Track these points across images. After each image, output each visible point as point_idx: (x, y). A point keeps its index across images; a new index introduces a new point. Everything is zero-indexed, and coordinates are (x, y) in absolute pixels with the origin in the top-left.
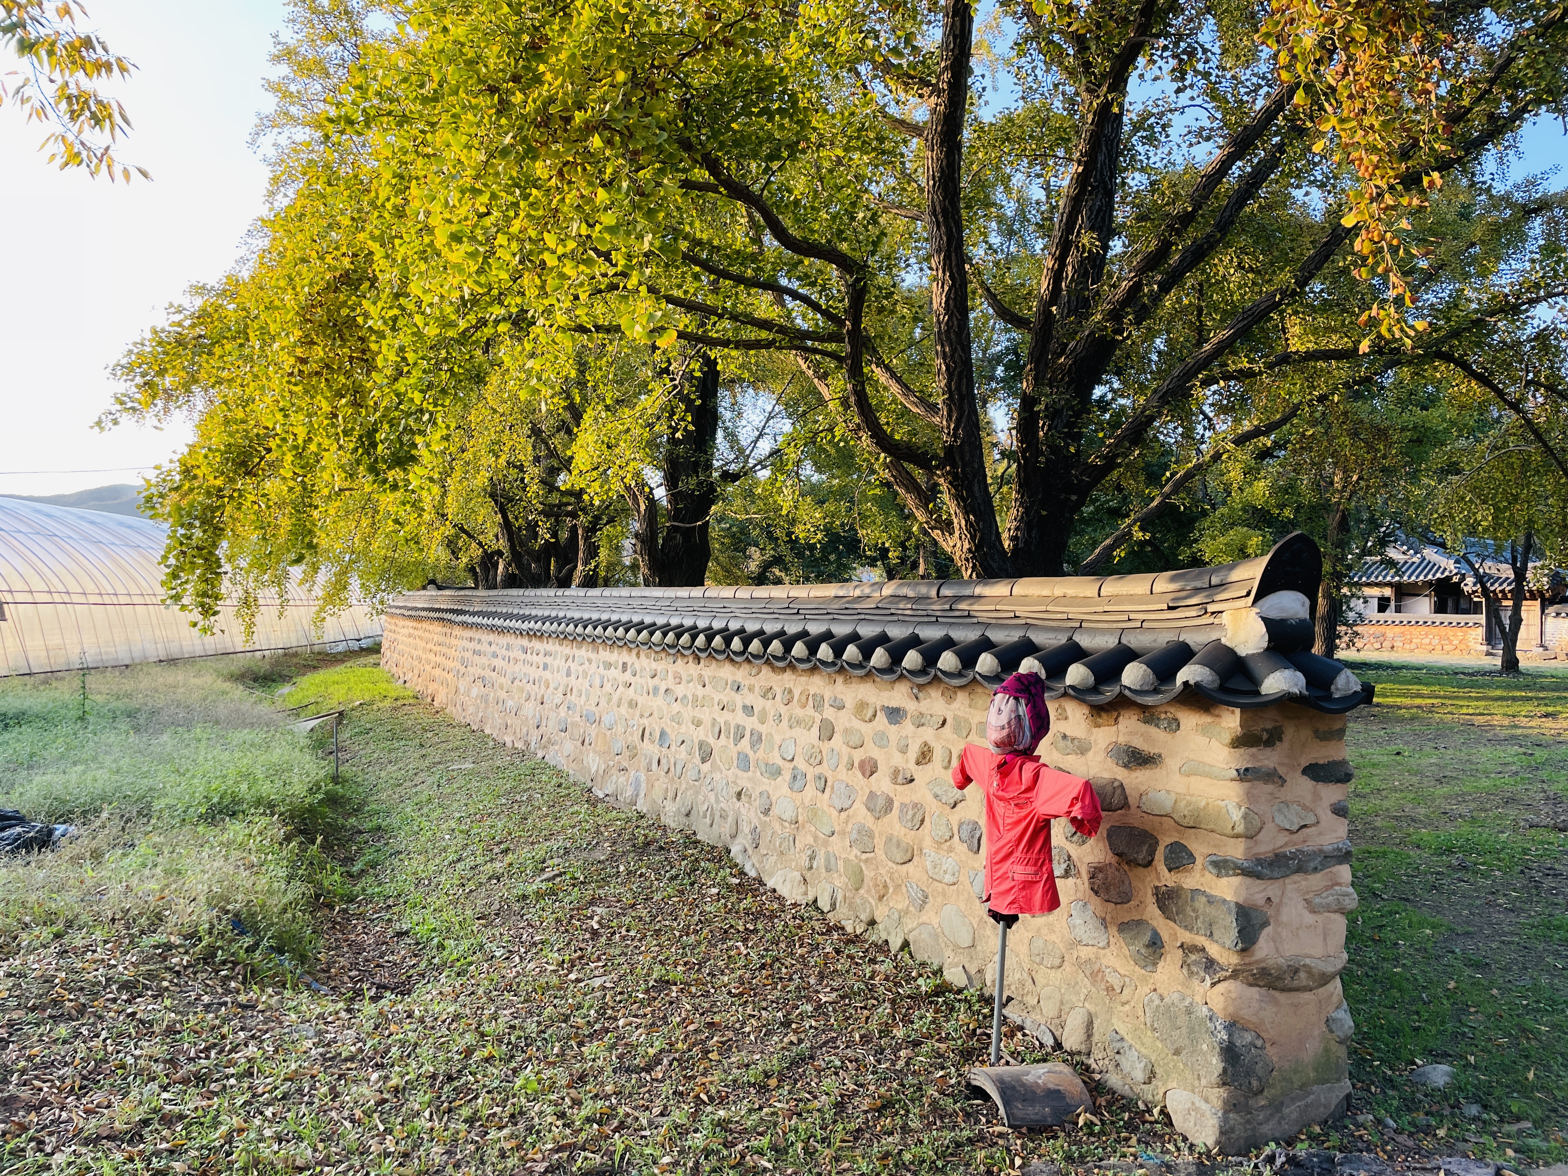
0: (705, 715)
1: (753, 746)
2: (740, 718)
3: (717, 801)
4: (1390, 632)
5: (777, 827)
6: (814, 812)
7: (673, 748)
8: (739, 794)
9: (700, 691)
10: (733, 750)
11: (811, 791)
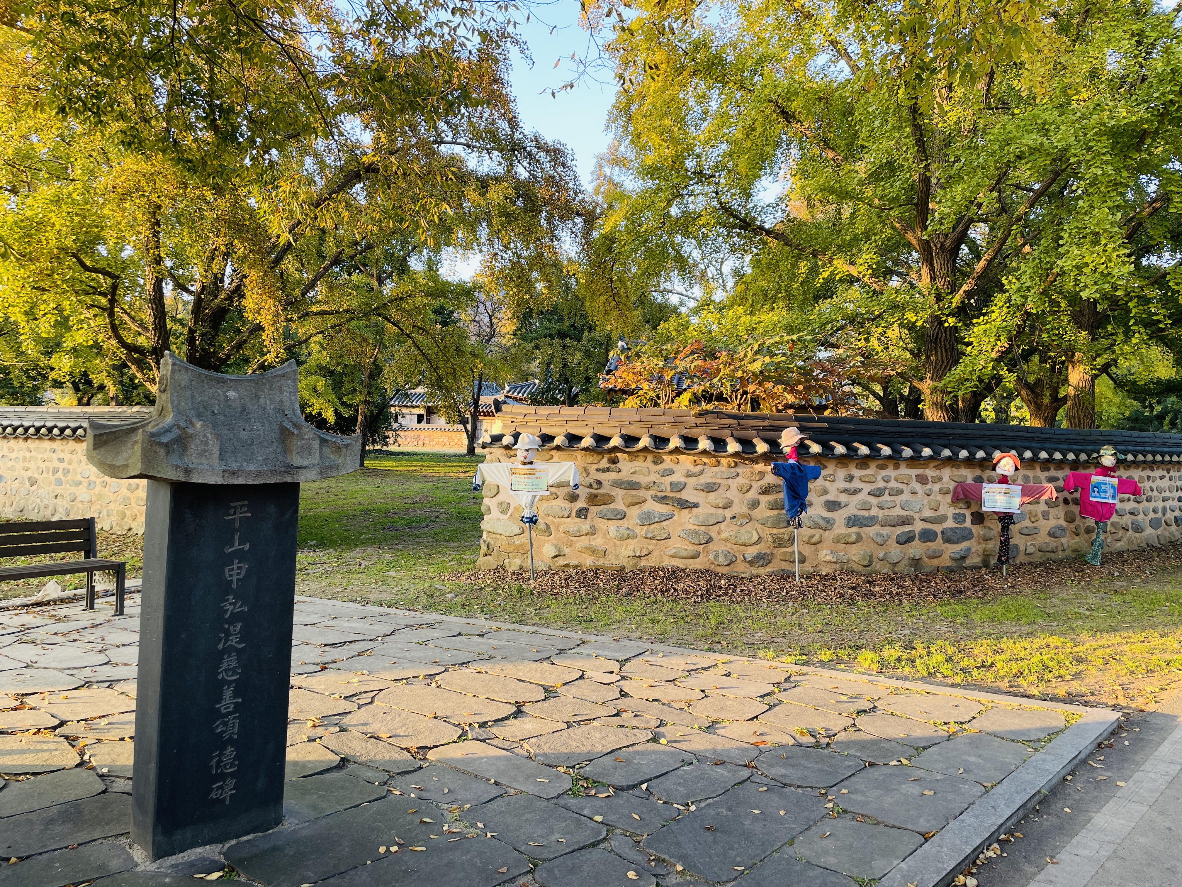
0: (32, 465)
1: (64, 475)
2: (56, 464)
3: (42, 501)
4: (423, 434)
5: (80, 505)
6: (100, 496)
7: (9, 483)
8: (56, 497)
9: (28, 454)
10: (52, 478)
11: (98, 489)
